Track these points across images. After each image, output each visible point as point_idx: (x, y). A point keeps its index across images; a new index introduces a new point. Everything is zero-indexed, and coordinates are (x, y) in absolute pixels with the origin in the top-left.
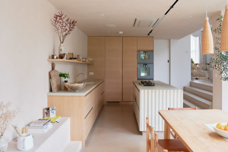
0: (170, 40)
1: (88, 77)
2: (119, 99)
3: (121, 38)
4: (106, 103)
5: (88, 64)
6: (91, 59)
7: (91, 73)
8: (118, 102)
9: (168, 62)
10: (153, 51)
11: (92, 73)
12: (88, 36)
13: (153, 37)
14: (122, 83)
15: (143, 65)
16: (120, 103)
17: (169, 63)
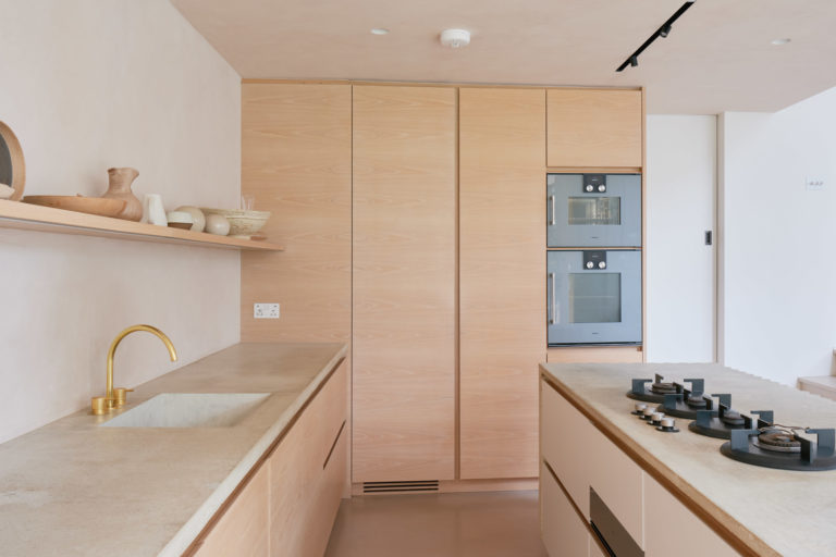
0: (718, 117)
1: (242, 334)
2: (441, 469)
3: (452, 91)
4: (360, 491)
5: (247, 253)
6: (255, 219)
7: (262, 306)
8: (433, 484)
9: (709, 240)
10: (639, 172)
11: (271, 306)
12: (244, 81)
13: (640, 89)
14: (452, 371)
15: (580, 256)
16: (442, 489)
17: (710, 248)
